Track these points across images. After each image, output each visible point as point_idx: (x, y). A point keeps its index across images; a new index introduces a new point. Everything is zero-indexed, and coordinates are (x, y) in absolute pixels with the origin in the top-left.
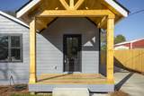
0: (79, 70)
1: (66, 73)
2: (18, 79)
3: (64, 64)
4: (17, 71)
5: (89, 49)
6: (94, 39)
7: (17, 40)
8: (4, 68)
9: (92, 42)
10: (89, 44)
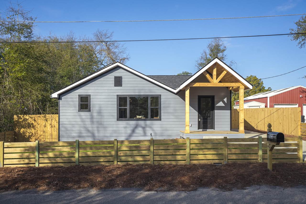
0: (213, 127)
1: (201, 130)
2: (156, 134)
3: (199, 122)
4: (155, 129)
5: (221, 108)
6: (225, 100)
7: (156, 99)
8: (143, 125)
9: (224, 102)
10: (221, 104)
